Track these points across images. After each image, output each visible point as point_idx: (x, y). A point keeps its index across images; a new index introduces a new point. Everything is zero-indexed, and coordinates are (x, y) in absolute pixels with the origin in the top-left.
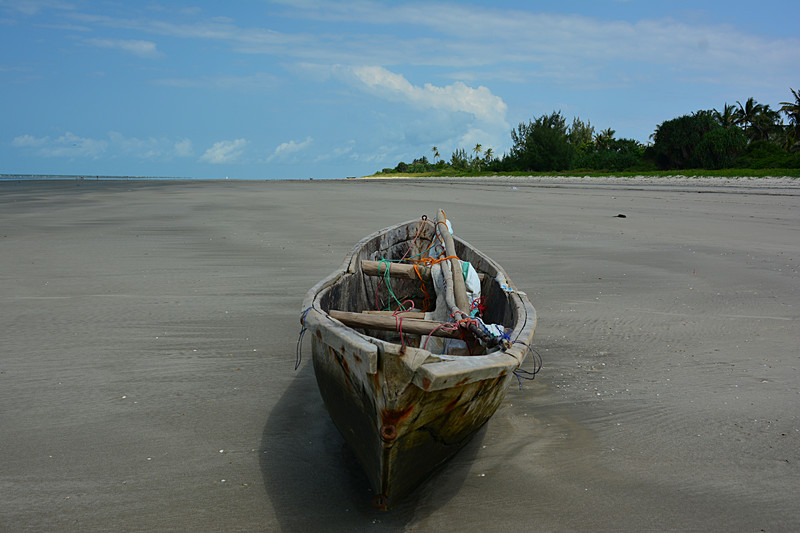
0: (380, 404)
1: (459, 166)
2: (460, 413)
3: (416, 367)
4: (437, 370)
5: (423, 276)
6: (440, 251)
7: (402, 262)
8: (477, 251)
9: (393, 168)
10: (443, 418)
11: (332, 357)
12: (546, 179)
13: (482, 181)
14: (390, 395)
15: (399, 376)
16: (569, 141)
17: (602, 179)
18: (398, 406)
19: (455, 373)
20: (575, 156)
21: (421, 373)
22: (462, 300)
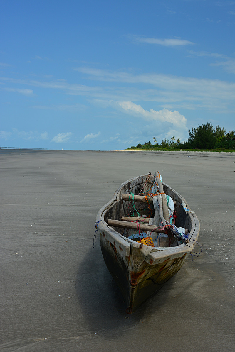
0: (130, 269)
1: (165, 146)
2: (166, 271)
3: (147, 254)
4: (156, 256)
5: (149, 201)
6: (157, 190)
7: (140, 195)
8: (173, 190)
9: (136, 146)
10: (158, 274)
11: (109, 245)
12: (204, 153)
13: (175, 153)
14: (135, 266)
15: (139, 257)
16: (214, 136)
17: (229, 153)
18: (138, 271)
19: (164, 256)
20: (217, 143)
21: (149, 257)
22: (166, 213)
